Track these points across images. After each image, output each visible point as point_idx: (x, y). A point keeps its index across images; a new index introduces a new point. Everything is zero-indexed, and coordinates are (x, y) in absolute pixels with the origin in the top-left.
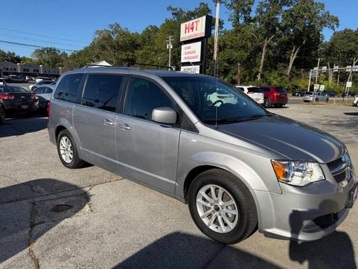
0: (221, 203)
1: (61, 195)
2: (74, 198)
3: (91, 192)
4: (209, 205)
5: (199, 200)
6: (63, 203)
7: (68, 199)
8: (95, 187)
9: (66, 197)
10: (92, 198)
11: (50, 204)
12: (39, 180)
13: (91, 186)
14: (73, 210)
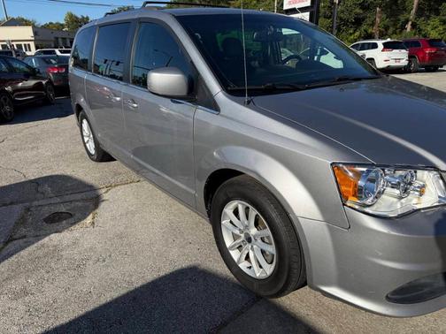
0: (253, 231)
1: (67, 198)
2: (80, 204)
3: (105, 196)
4: (237, 232)
5: (225, 222)
6: (64, 210)
7: (73, 205)
8: (114, 190)
9: (71, 202)
10: (102, 205)
11: (47, 211)
12: (51, 177)
13: (109, 187)
14: (71, 220)
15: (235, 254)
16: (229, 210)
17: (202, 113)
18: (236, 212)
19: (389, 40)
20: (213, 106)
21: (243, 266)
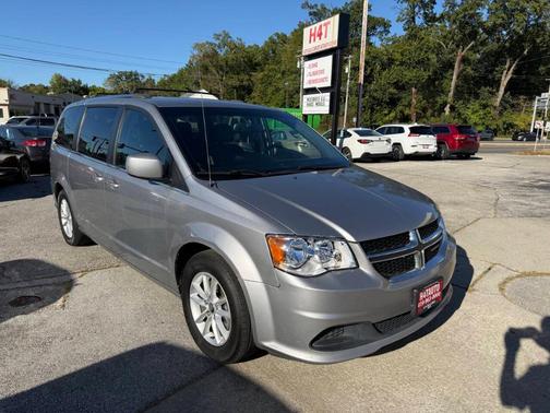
0: (216, 300)
1: (36, 282)
2: (51, 288)
3: (79, 281)
4: (203, 304)
5: (193, 295)
6: (32, 294)
7: (43, 289)
8: (90, 274)
9: (41, 286)
10: (75, 289)
11: (12, 295)
12: (19, 261)
13: (85, 272)
14: (39, 303)
15: (201, 327)
16: (196, 283)
17: (175, 195)
18: (202, 285)
19: (416, 124)
20: (184, 187)
21: (207, 337)
